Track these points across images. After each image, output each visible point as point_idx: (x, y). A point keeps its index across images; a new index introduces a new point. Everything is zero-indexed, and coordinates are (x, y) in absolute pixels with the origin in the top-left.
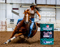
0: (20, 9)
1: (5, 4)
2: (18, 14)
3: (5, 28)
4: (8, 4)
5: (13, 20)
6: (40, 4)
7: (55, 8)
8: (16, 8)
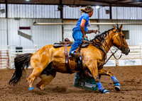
0: (33, 27)
1: (6, 20)
2: (29, 37)
3: (6, 62)
4: (11, 20)
5: (21, 48)
6: (69, 18)
7: (98, 26)
8: (25, 26)
